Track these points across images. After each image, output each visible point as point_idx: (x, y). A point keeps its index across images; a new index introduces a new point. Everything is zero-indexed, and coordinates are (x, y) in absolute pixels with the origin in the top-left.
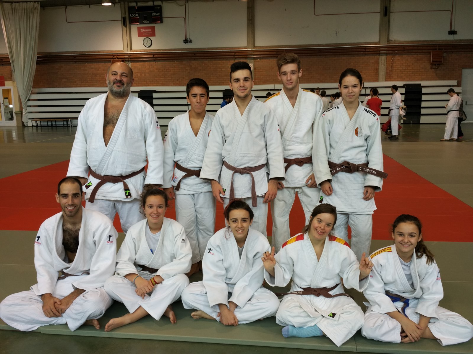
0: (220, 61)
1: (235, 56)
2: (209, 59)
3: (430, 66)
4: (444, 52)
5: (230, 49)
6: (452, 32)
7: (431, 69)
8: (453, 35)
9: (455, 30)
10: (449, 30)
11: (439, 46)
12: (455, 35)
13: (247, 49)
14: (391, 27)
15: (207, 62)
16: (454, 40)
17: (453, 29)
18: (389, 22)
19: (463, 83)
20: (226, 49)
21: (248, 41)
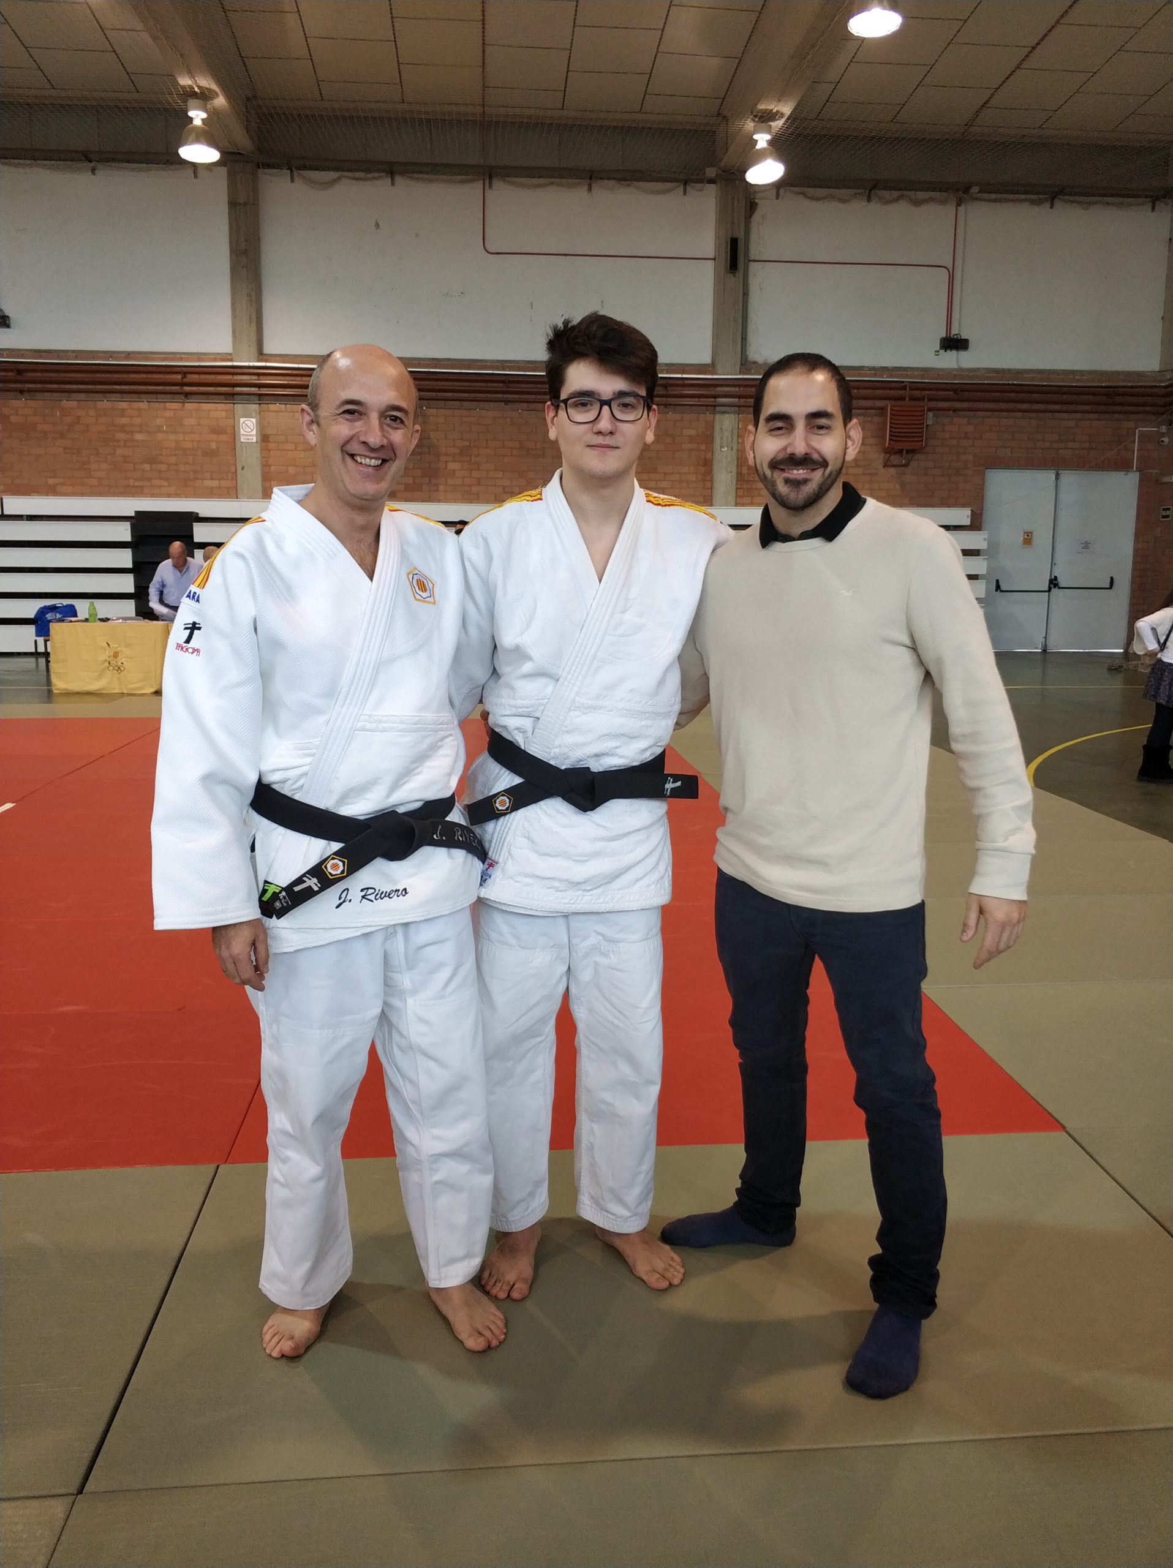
0: (124, 405)
1: (187, 389)
2: (82, 396)
3: (882, 456)
4: (929, 410)
5: (164, 359)
6: (953, 343)
7: (885, 466)
8: (954, 352)
9: (963, 337)
10: (944, 335)
11: (915, 386)
12: (962, 353)
13: (231, 360)
14: (752, 314)
15: (74, 404)
16: (961, 369)
17: (955, 331)
18: (746, 294)
19: (988, 518)
20: (146, 359)
21: (234, 332)
